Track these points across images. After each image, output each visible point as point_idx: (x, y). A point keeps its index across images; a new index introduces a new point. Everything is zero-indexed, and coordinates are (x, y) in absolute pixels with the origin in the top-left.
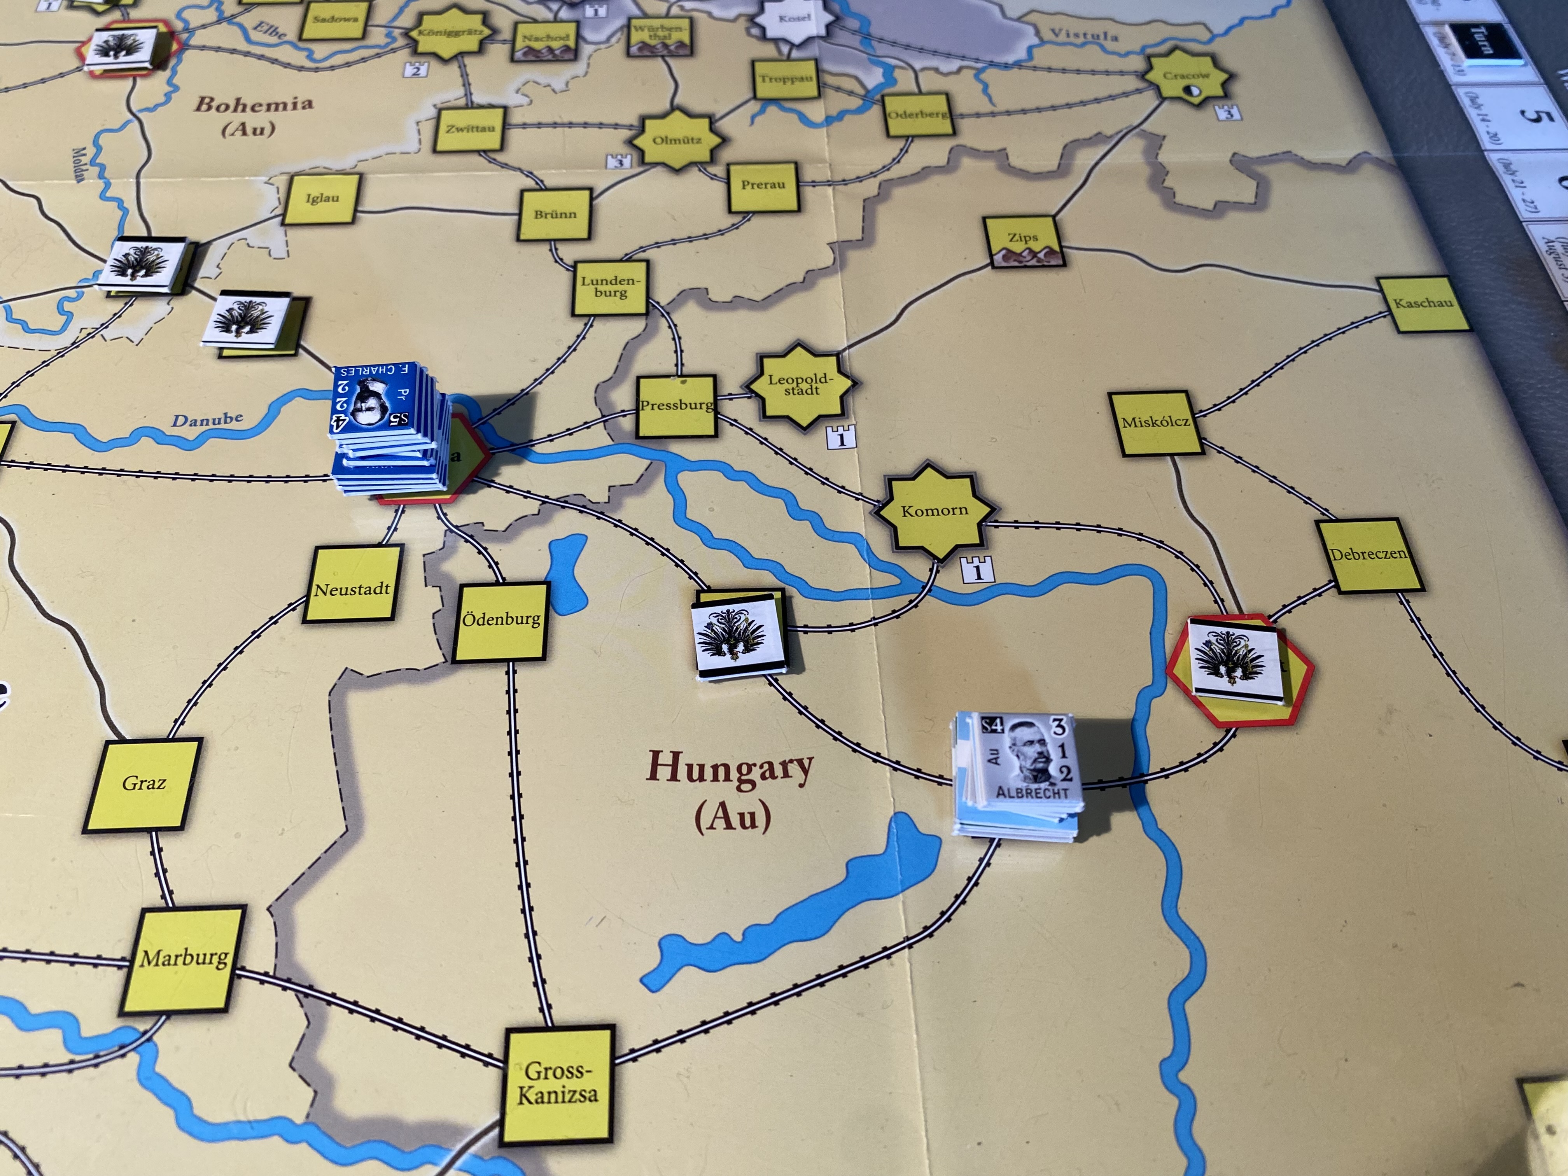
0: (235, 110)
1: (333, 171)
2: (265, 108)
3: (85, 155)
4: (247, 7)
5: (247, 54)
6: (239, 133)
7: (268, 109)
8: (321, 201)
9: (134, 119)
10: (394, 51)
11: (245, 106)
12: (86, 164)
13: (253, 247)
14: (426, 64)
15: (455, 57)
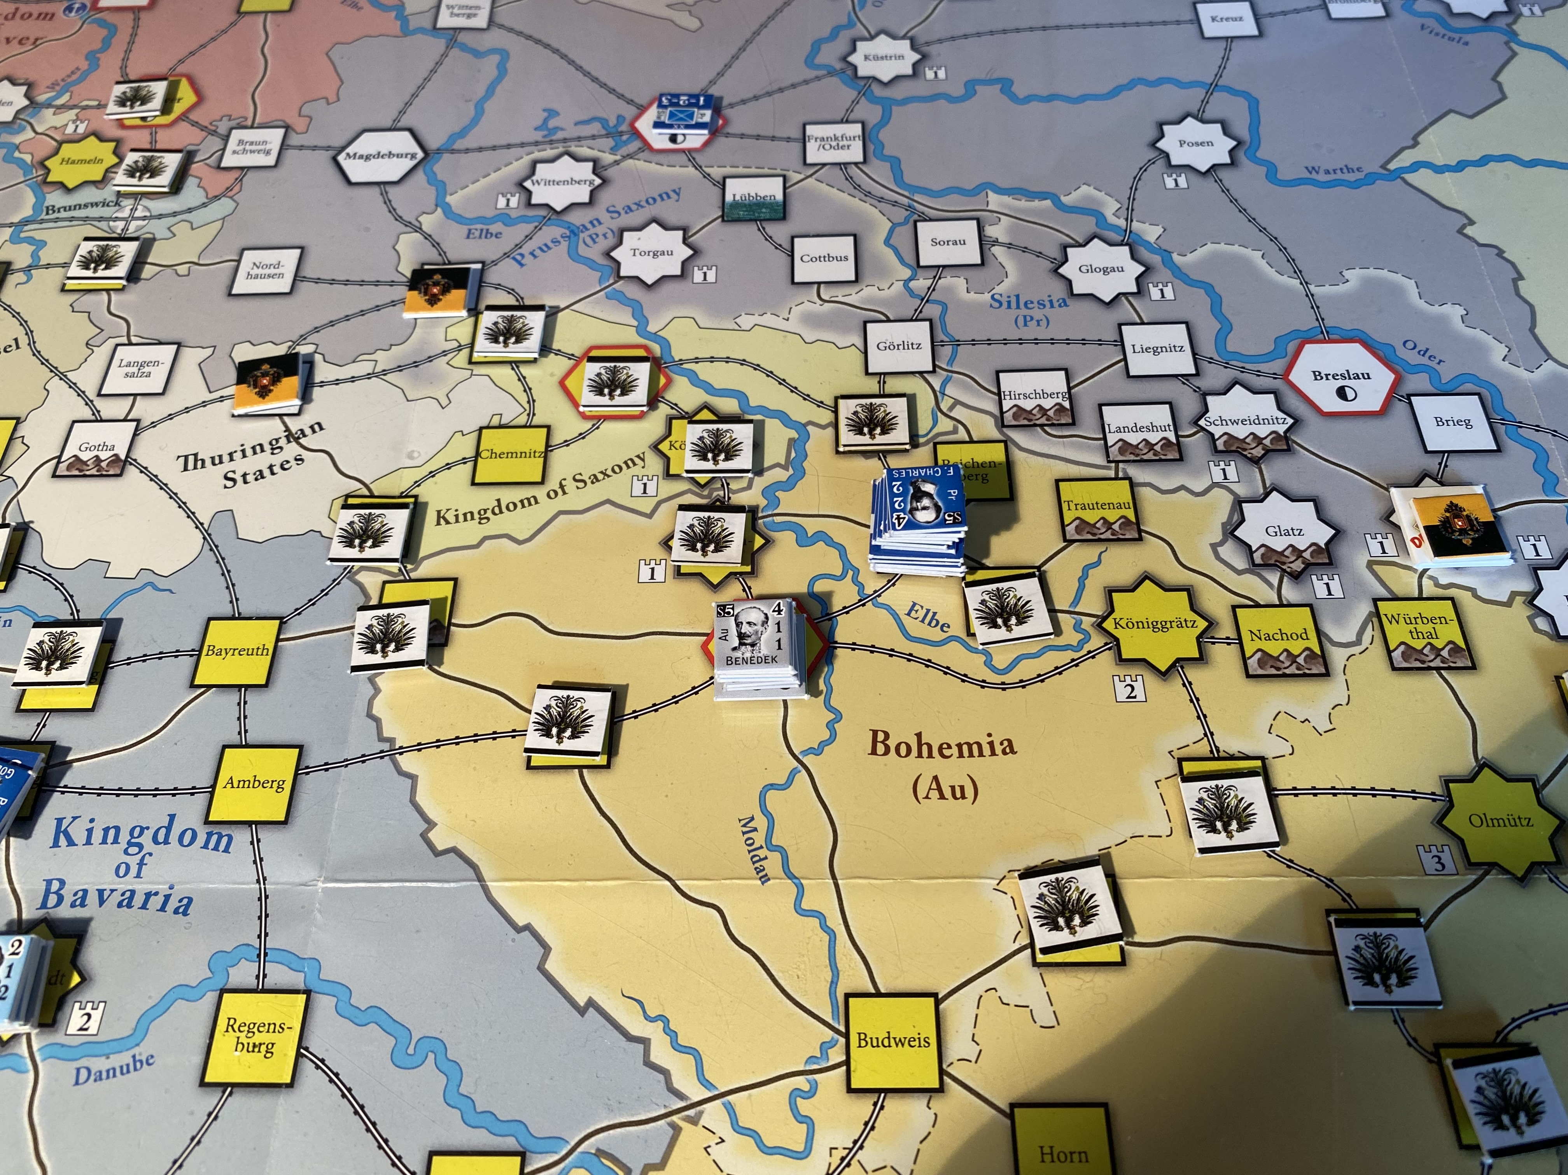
2: (955, 751)
3: (755, 830)
4: (890, 577)
5: (910, 658)
6: (935, 794)
7: (961, 755)
9: (800, 767)
10: (1092, 655)
11: (930, 747)
12: (761, 847)
13: (1008, 1005)
14: (1139, 678)
15: (1173, 666)
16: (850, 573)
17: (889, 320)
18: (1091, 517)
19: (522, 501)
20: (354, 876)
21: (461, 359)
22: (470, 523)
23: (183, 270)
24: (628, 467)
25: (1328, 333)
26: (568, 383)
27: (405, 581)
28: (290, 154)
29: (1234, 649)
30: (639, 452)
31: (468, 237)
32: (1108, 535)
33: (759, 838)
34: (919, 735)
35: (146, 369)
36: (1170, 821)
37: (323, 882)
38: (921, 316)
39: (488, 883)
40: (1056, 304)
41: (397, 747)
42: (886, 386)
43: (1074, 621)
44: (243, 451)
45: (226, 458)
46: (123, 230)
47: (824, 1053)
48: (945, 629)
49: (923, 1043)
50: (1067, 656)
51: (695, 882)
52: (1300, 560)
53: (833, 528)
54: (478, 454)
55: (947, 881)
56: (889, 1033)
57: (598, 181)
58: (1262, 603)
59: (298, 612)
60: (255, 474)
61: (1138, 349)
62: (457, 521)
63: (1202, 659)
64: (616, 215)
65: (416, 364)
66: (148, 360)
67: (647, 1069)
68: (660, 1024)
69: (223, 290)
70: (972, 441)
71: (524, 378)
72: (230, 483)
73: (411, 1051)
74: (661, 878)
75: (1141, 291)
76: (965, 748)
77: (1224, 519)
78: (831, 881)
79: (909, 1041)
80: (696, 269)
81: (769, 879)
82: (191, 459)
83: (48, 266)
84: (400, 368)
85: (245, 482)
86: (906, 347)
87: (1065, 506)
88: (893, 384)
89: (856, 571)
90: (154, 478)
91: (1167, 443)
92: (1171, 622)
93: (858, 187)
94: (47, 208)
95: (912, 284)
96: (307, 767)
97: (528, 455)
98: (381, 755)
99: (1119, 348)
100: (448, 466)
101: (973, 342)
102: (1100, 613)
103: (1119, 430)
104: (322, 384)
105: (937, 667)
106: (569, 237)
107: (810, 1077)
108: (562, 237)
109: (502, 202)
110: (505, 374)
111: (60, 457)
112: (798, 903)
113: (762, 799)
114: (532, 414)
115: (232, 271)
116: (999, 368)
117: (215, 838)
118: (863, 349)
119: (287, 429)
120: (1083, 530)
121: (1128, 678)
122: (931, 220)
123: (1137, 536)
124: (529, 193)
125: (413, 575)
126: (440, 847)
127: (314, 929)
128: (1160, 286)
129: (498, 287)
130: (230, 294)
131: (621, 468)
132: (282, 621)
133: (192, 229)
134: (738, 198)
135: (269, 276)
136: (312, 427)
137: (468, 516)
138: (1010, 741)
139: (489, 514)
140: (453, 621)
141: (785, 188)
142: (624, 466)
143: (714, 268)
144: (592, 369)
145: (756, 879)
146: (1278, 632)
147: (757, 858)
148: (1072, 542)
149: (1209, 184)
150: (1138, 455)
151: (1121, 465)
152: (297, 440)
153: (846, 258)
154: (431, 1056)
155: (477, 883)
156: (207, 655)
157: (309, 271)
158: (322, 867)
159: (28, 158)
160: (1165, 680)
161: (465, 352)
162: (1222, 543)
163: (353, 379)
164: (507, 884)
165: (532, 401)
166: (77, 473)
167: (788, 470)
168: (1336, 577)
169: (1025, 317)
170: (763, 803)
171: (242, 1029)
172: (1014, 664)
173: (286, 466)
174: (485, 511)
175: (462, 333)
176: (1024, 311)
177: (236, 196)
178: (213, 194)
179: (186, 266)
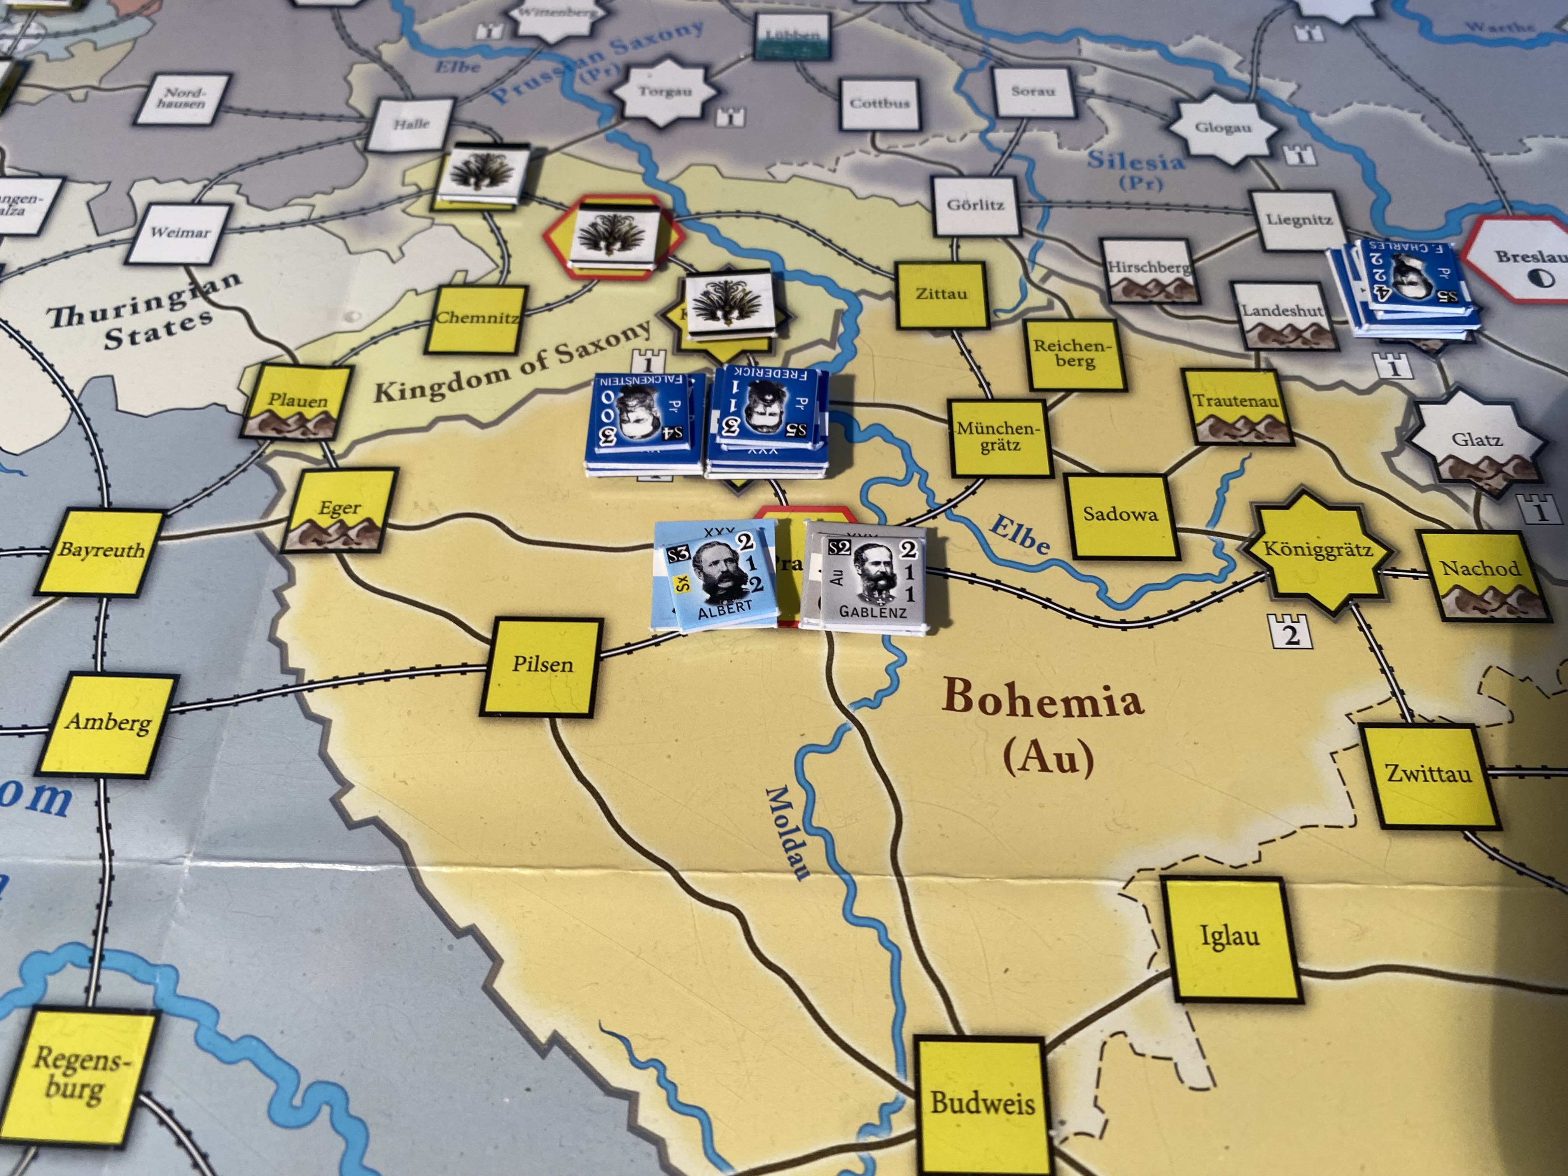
0: (1013, 712)
1: (1225, 870)
2: (1060, 707)
3: (789, 805)
4: (969, 482)
5: (997, 585)
6: (1034, 765)
7: (1069, 714)
8: (1228, 943)
9: (851, 724)
10: (1239, 587)
11: (1026, 701)
12: (797, 829)
13: (1142, 1055)
14: (1302, 618)
15: (1345, 604)
16: (917, 477)
17: (961, 175)
18: (1229, 415)
19: (488, 376)
20: (236, 852)
21: (420, 206)
22: (419, 400)
23: (78, 94)
24: (628, 338)
25: (1511, 207)
26: (555, 236)
27: (331, 469)
29: (1423, 584)
30: (642, 321)
31: (438, 70)
32: (1251, 438)
33: (795, 817)
34: (1011, 686)
35: (20, 206)
36: (1353, 807)
37: (192, 860)
38: (1002, 172)
39: (420, 868)
40: (1170, 165)
41: (306, 681)
42: (960, 251)
43: (1214, 544)
44: (134, 306)
45: (111, 313)
46: (9, 49)
47: (885, 1118)
48: (1043, 550)
49: (1024, 1108)
50: (1206, 588)
51: (706, 874)
52: (1500, 476)
53: (892, 420)
54: (434, 317)
55: (1055, 882)
56: (976, 1092)
57: (600, 13)
58: (1455, 528)
59: (188, 503)
60: (146, 333)
61: (1274, 219)
62: (403, 397)
63: (1381, 596)
64: (621, 50)
65: (363, 211)
66: (22, 195)
67: (633, 1138)
68: (652, 1073)
69: (128, 119)
70: (1071, 319)
71: (499, 229)
73: (297, 1101)
74: (658, 867)
75: (1274, 153)
76: (1074, 704)
77: (1398, 423)
78: (894, 878)
79: (1006, 1105)
80: (720, 111)
81: (808, 874)
82: (65, 314)
84: (342, 215)
85: (133, 342)
86: (985, 206)
87: (1195, 401)
88: (967, 250)
89: (925, 475)
90: (14, 334)
91: (1318, 331)
92: (1338, 548)
93: (920, 28)
95: (991, 136)
96: (183, 704)
97: (498, 320)
98: (283, 691)
99: (1251, 218)
100: (395, 331)
101: (1070, 204)
102: (1247, 535)
103: (1257, 313)
104: (242, 230)
105: (1035, 598)
106: (563, 73)
107: (864, 1154)
108: (556, 71)
109: (482, 32)
110: (475, 225)
112: (848, 907)
113: (799, 765)
114: (506, 271)
115: (139, 99)
116: (1102, 235)
117: (46, 795)
118: (930, 208)
119: (194, 281)
120: (1219, 431)
121: (1287, 618)
122: (1010, 66)
123: (1287, 440)
124: (516, 23)
125: (341, 463)
126: (357, 816)
127: (174, 924)
128: (1298, 149)
129: (472, 125)
130: (135, 124)
131: (618, 339)
132: (166, 515)
133: (96, 49)
134: (773, 35)
135: (187, 105)
136: (226, 281)
137: (417, 391)
138: (1134, 697)
139: (444, 390)
140: (391, 521)
141: (831, 27)
142: (622, 338)
143: (742, 111)
144: (585, 219)
145: (790, 872)
146: (1480, 564)
147: (791, 844)
148: (1204, 445)
149: (1350, 37)
150: (1283, 343)
151: (1263, 354)
152: (205, 295)
153: (907, 105)
154: (326, 1110)
155: (404, 867)
156: (62, 554)
157: (235, 101)
158: (191, 839)
160: (1335, 622)
161: (425, 199)
162: (1397, 452)
163: (282, 226)
164: (445, 870)
165: (506, 256)
167: (834, 348)
168: (1549, 498)
169: (1132, 179)
170: (799, 770)
171: (59, 1063)
172: (1136, 597)
173: (188, 325)
174: (440, 386)
175: (423, 176)
176: (1130, 172)
177: (153, 17)
178: (123, 12)
179: (83, 91)
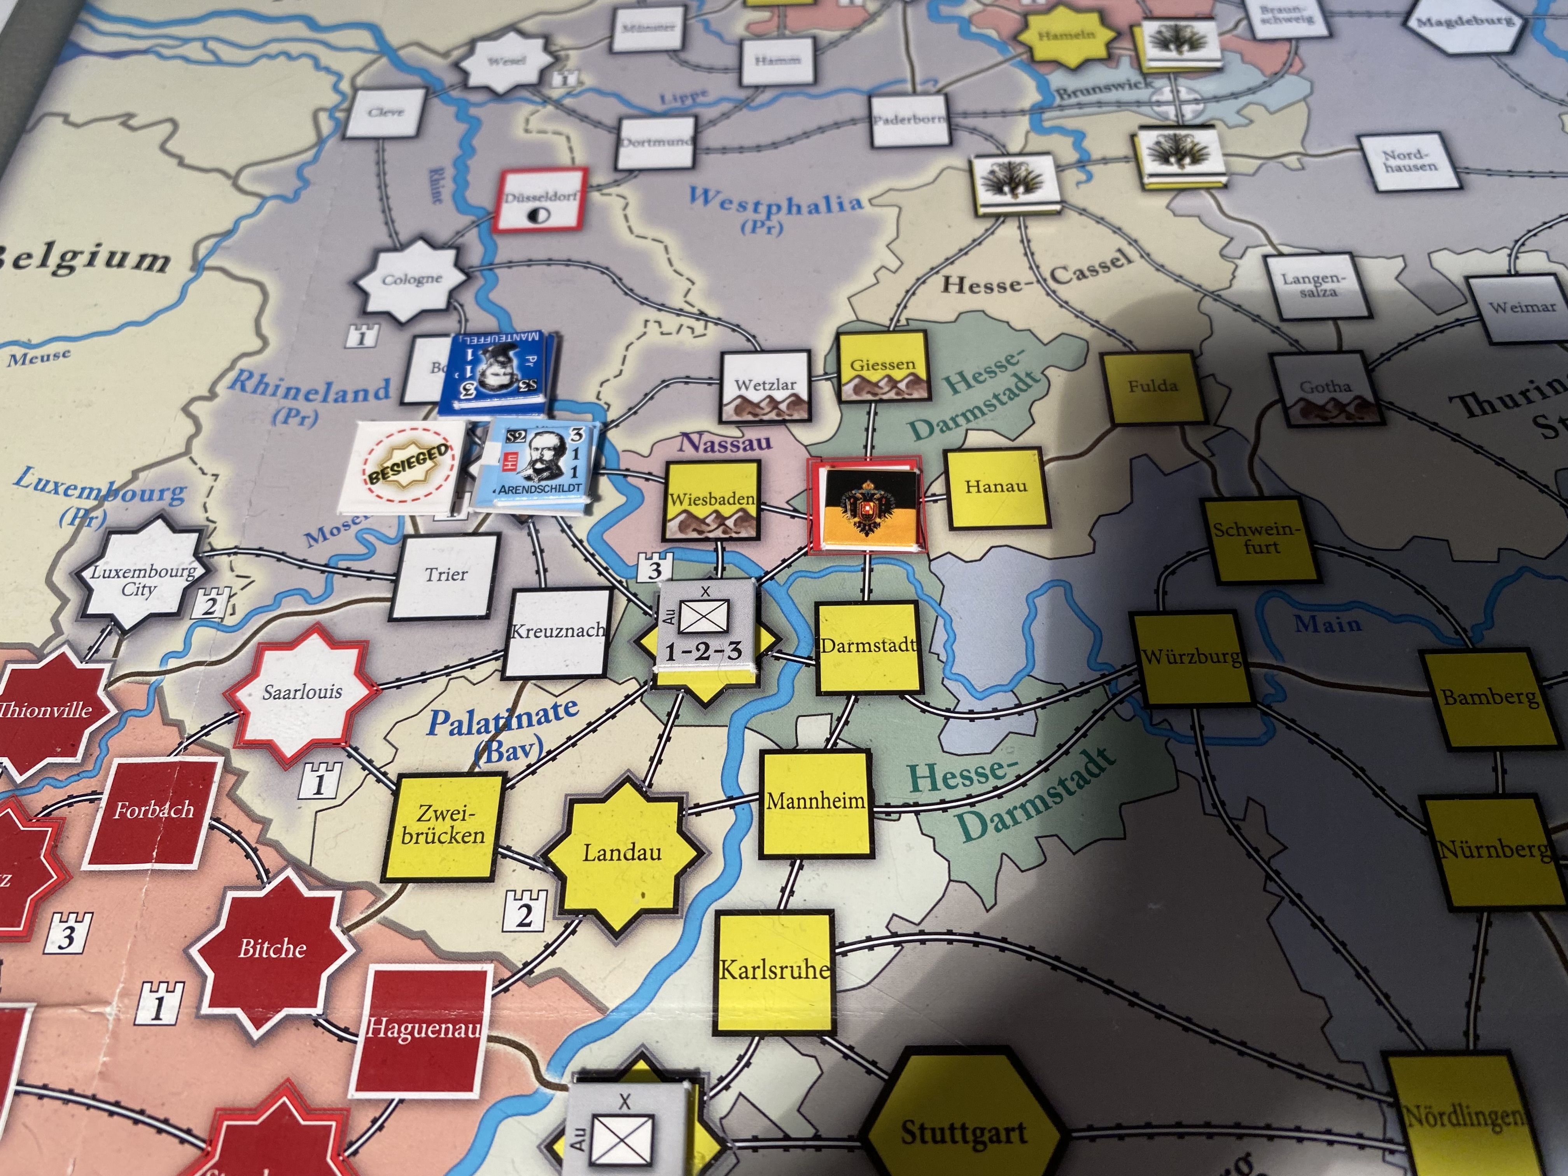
23: (1292, 161)
28: (1340, 22)
44: (1538, 389)
45: (1520, 399)
46: (1177, 116)
66: (1321, 275)
69: (1368, 186)
72: (1551, 433)
82: (1470, 400)
83: (1105, 161)
90: (1434, 426)
94: (1058, 91)
111: (1282, 400)
115: (1362, 164)
130: (1380, 191)
133: (1271, 112)
135: (1417, 168)
157: (1467, 160)
159: (993, 34)
166: (1318, 421)
177: (1304, 73)
178: (1270, 70)
179: (1295, 157)
